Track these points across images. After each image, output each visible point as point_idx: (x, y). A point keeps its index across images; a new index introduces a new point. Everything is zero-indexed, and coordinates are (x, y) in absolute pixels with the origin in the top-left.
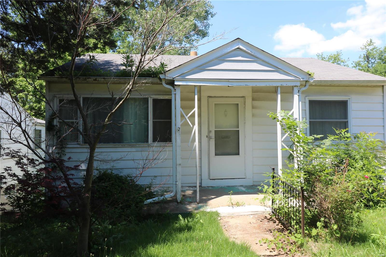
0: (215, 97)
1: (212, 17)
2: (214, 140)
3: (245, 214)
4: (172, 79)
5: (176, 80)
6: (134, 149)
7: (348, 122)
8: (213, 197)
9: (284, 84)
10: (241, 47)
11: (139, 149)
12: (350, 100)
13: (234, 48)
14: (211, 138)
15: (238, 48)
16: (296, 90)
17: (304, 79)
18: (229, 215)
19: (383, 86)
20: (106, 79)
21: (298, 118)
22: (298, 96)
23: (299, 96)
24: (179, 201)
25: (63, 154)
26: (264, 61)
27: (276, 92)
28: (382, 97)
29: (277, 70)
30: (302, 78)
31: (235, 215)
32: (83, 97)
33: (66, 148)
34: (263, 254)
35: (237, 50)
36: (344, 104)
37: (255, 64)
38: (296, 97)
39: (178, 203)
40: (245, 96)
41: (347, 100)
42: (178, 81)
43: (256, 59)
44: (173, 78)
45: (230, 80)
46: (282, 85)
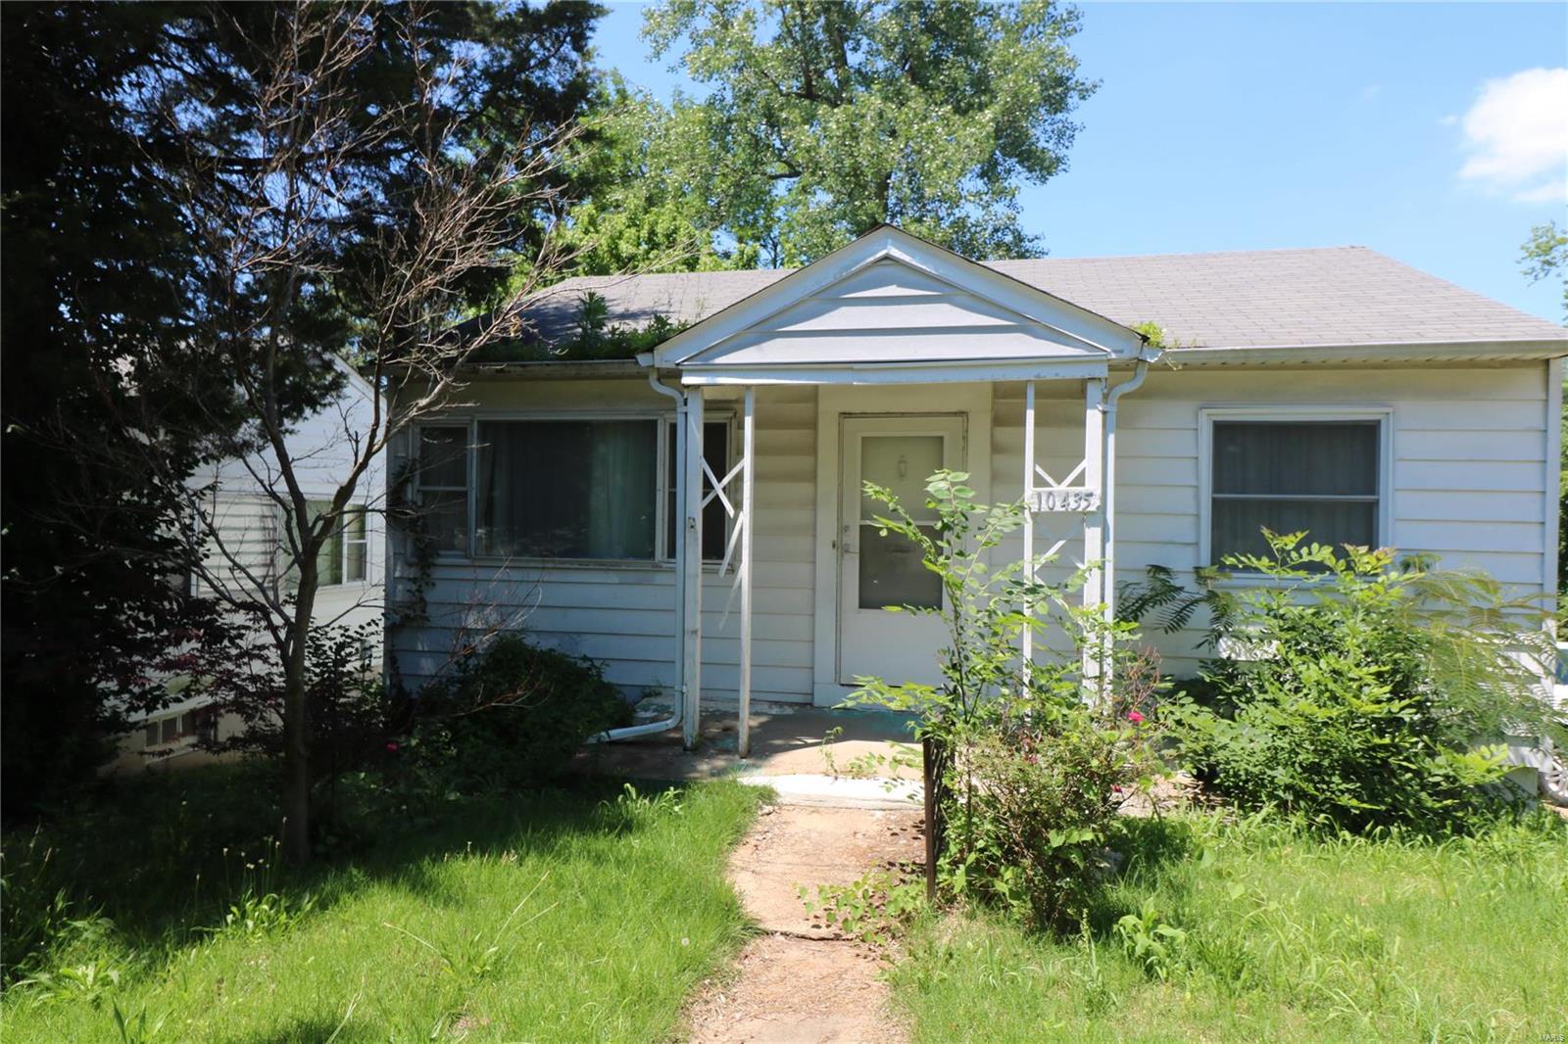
0: (864, 415)
1: (1083, 98)
2: (857, 556)
3: (860, 804)
4: (674, 366)
5: (688, 371)
6: (613, 578)
7: (1377, 502)
8: (810, 741)
9: (1049, 374)
10: (895, 253)
11: (631, 577)
12: (1388, 420)
13: (872, 259)
14: (847, 551)
15: (887, 257)
16: (1094, 392)
17: (1121, 351)
18: (808, 803)
19: (1547, 362)
20: (529, 369)
21: (1098, 492)
22: (1100, 415)
23: (1104, 413)
24: (689, 744)
25: (427, 584)
26: (974, 296)
28: (1539, 407)
29: (1024, 325)
30: (1114, 351)
31: (826, 804)
32: (479, 422)
33: (435, 565)
34: (784, 929)
35: (884, 262)
36: (1365, 437)
37: (945, 307)
38: (1094, 418)
39: (686, 749)
40: (964, 409)
41: (1379, 421)
42: (694, 372)
43: (948, 291)
44: (678, 364)
45: (856, 366)
46: (1038, 376)
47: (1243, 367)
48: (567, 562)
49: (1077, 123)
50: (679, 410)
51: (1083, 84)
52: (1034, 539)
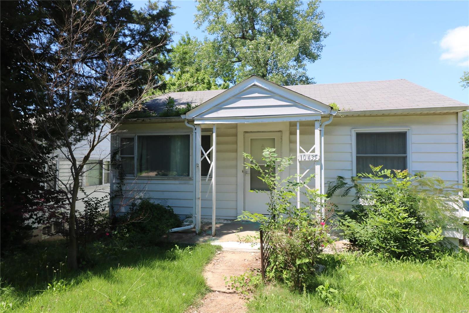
0: (251, 132)
1: (325, 38)
2: (250, 175)
3: (247, 251)
4: (192, 118)
5: (196, 120)
6: (177, 182)
7: (406, 156)
8: (234, 231)
9: (303, 119)
10: (257, 83)
11: (182, 182)
12: (409, 131)
13: (250, 85)
14: (247, 173)
15: (254, 85)
16: (317, 124)
17: (325, 112)
18: (231, 250)
19: (457, 113)
20: (151, 120)
21: (319, 154)
22: (319, 131)
23: (320, 130)
24: (197, 233)
25: (122, 184)
26: (281, 96)
27: (314, 125)
28: (455, 127)
29: (296, 104)
30: (323, 112)
31: (237, 251)
32: (138, 136)
33: (124, 179)
34: (219, 290)
35: (254, 86)
36: (402, 136)
37: (272, 99)
38: (317, 132)
39: (196, 234)
40: (280, 130)
41: (406, 132)
42: (198, 120)
43: (273, 95)
44: (193, 118)
45: (245, 118)
46: (300, 120)
47: (365, 116)
48: (164, 178)
49: (323, 45)
50: (194, 131)
51: (325, 33)
52: (300, 169)
